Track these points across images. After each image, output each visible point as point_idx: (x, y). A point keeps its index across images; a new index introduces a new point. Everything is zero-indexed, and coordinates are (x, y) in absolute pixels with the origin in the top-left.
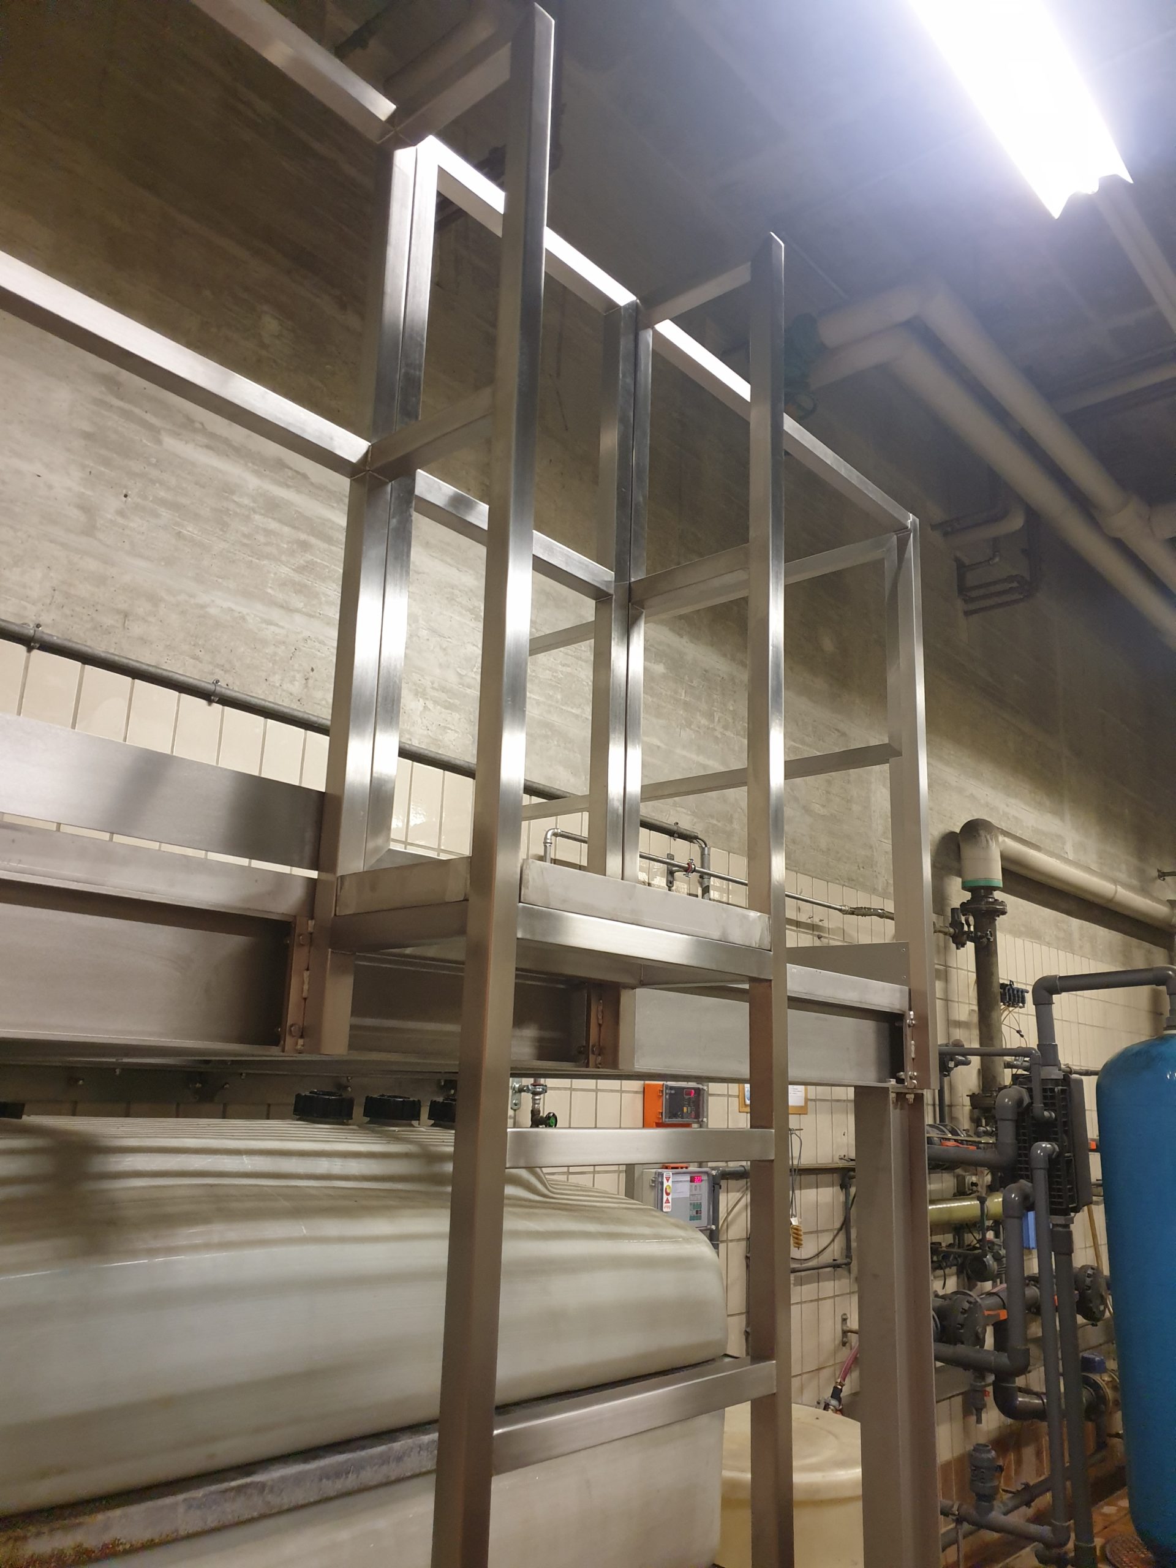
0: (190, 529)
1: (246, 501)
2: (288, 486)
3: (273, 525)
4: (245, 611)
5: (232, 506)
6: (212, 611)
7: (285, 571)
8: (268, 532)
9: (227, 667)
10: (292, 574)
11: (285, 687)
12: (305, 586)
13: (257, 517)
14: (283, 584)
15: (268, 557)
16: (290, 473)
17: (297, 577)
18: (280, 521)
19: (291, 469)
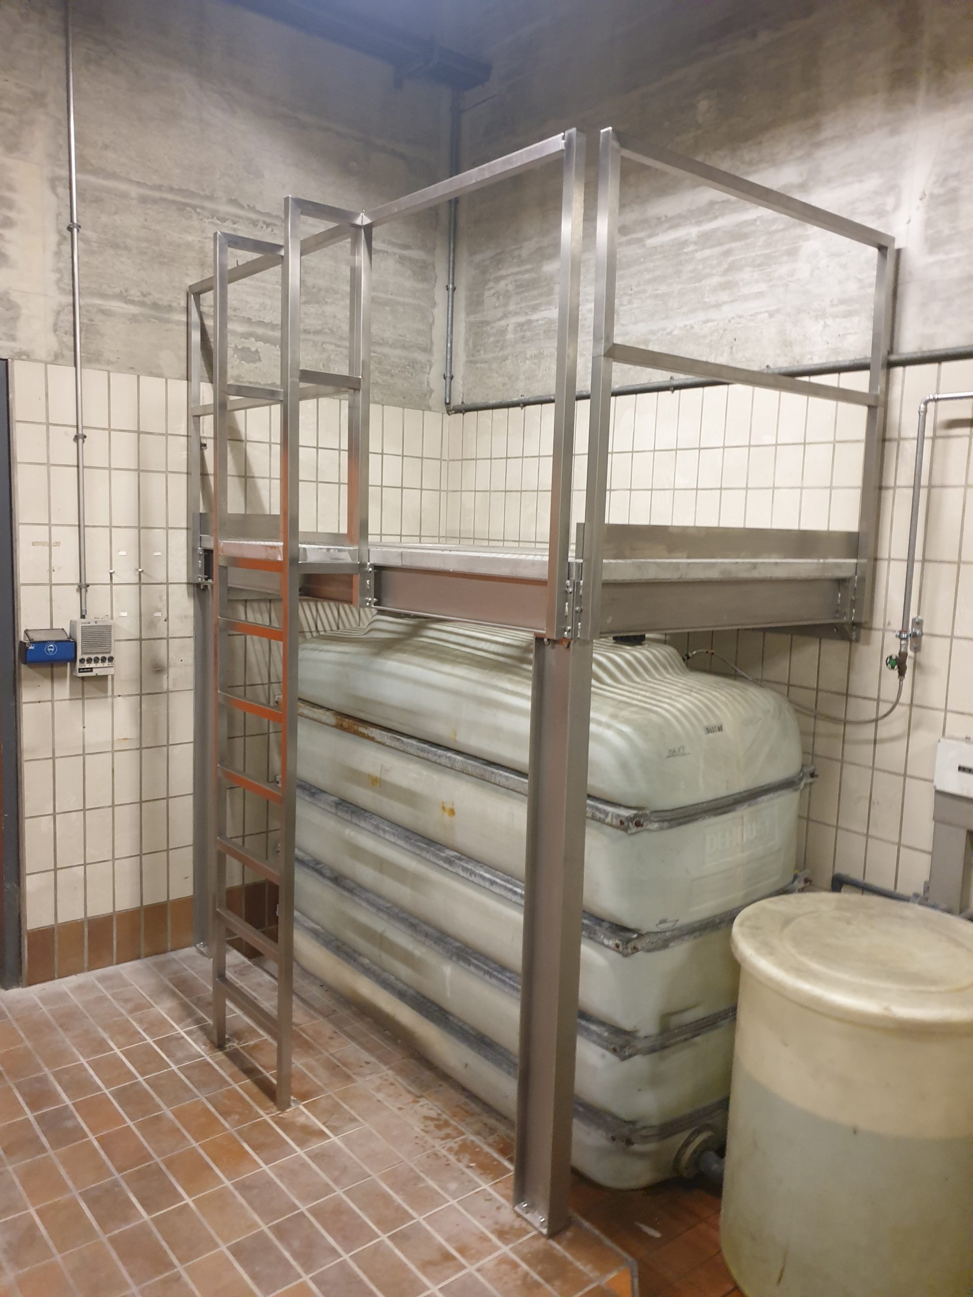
1: (691, 248)
2: (716, 218)
3: (707, 252)
5: (683, 257)
6: (676, 332)
7: (715, 280)
8: (704, 260)
10: (720, 279)
12: (729, 282)
14: (714, 290)
15: (706, 277)
17: (723, 279)
18: (712, 246)
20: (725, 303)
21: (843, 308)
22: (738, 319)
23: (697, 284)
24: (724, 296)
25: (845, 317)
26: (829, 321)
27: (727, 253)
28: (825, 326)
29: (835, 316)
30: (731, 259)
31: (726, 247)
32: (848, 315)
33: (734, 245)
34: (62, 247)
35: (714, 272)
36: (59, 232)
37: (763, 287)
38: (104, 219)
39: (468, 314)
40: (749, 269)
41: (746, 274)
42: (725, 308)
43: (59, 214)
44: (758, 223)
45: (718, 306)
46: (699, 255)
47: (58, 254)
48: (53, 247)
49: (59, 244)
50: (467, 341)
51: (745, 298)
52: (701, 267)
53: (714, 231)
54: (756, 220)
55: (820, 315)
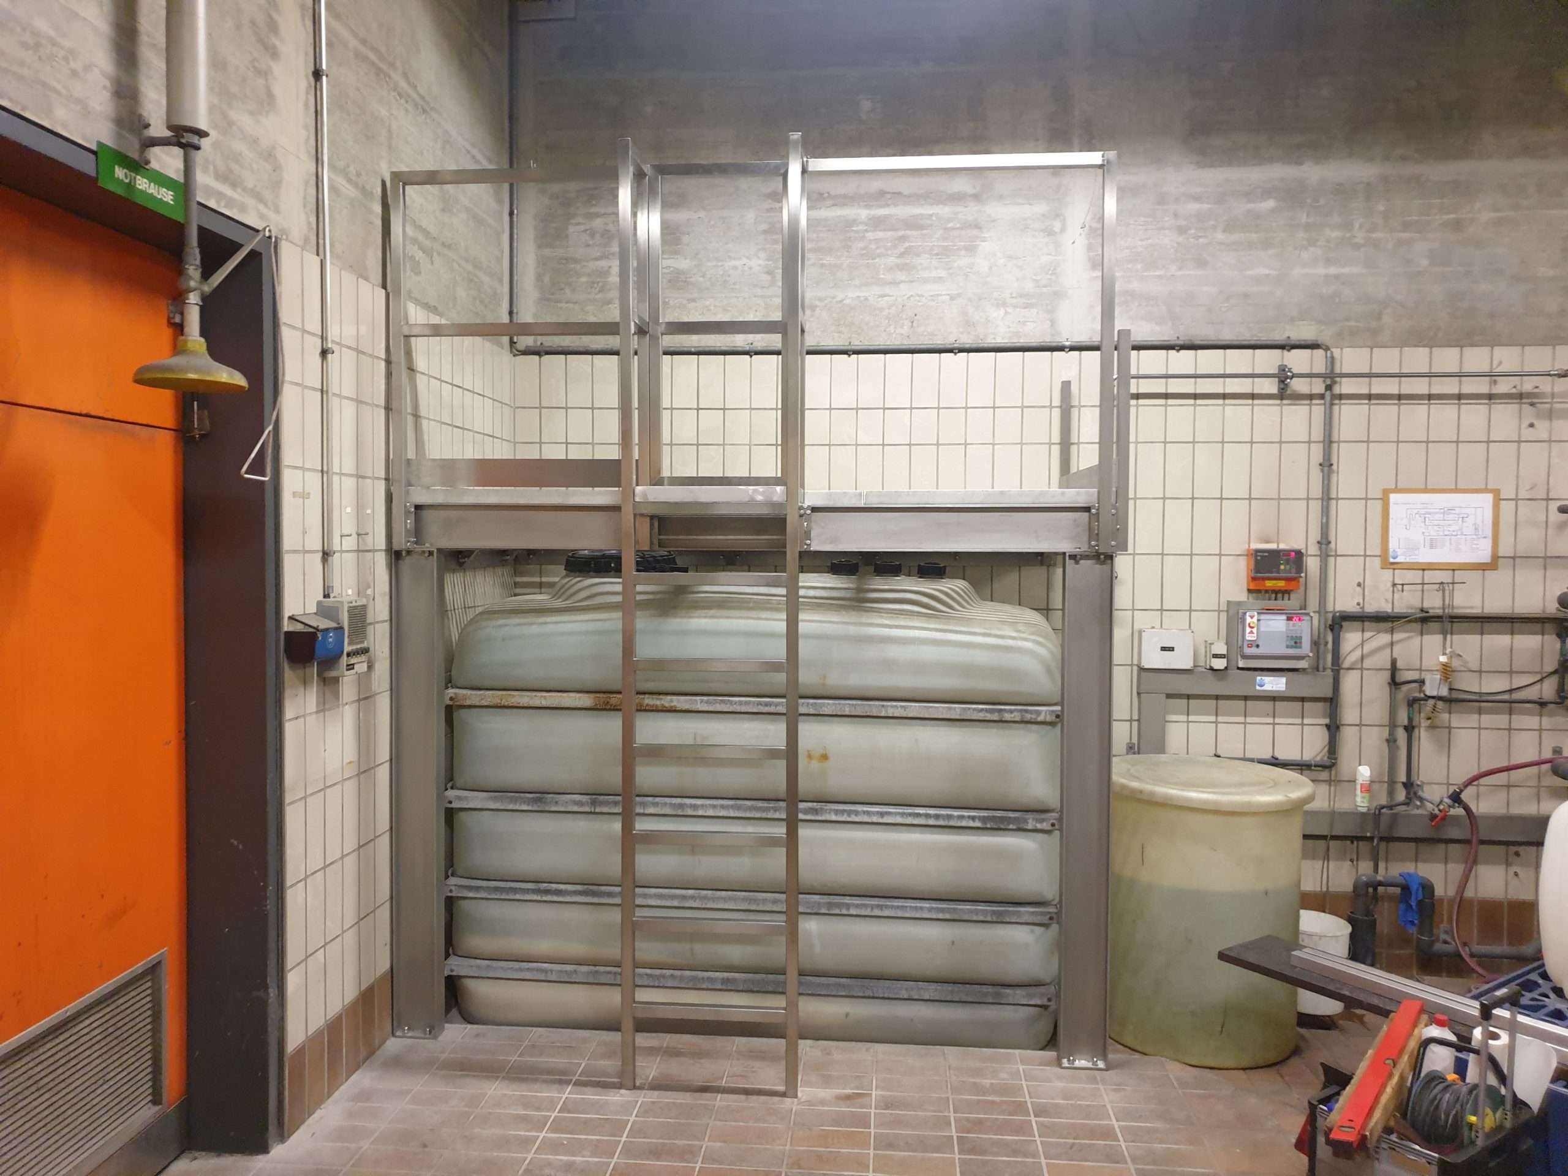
0: (829, 259)
1: (861, 227)
2: (888, 205)
3: (880, 234)
4: (866, 294)
5: (852, 235)
6: (847, 302)
7: (891, 261)
8: (877, 241)
9: (860, 331)
10: (896, 260)
11: (897, 332)
12: (906, 264)
13: (869, 234)
14: (890, 269)
15: (880, 256)
16: (888, 196)
17: (899, 261)
18: (885, 230)
19: (889, 193)
20: (901, 282)
21: (1022, 300)
22: (917, 298)
23: (870, 261)
24: (902, 276)
25: (1025, 308)
26: (1010, 310)
27: (903, 239)
28: (1006, 313)
29: (1015, 307)
30: (907, 244)
31: (901, 233)
32: (1027, 306)
33: (908, 233)
35: (889, 252)
36: (307, 76)
37: (943, 273)
39: (539, 247)
40: (927, 256)
41: (924, 260)
42: (902, 286)
44: (934, 218)
45: (895, 283)
46: (870, 235)
47: (306, 104)
49: (307, 93)
50: (539, 277)
51: (925, 281)
52: (873, 246)
53: (887, 217)
54: (931, 215)
55: (1001, 304)
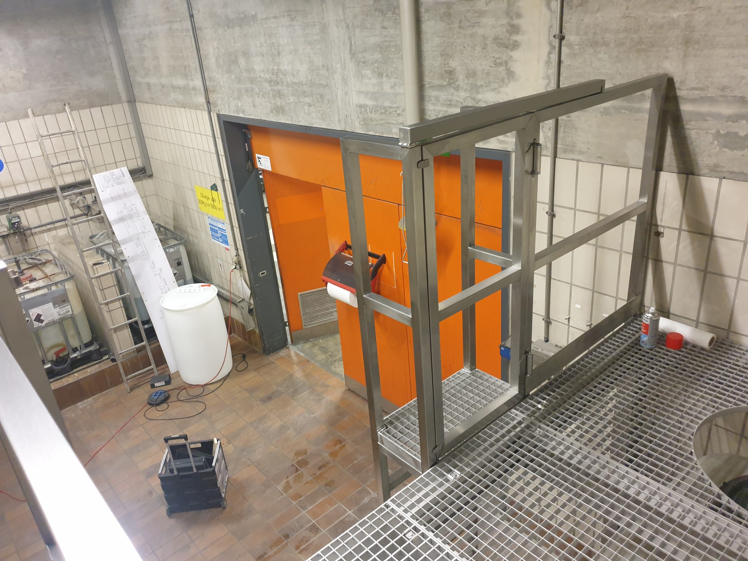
34: (551, 56)
36: (550, 43)
38: (587, 20)
43: (551, 27)
47: (548, 62)
48: (545, 57)
49: (550, 53)
